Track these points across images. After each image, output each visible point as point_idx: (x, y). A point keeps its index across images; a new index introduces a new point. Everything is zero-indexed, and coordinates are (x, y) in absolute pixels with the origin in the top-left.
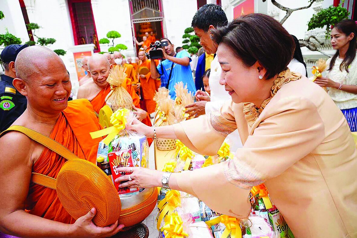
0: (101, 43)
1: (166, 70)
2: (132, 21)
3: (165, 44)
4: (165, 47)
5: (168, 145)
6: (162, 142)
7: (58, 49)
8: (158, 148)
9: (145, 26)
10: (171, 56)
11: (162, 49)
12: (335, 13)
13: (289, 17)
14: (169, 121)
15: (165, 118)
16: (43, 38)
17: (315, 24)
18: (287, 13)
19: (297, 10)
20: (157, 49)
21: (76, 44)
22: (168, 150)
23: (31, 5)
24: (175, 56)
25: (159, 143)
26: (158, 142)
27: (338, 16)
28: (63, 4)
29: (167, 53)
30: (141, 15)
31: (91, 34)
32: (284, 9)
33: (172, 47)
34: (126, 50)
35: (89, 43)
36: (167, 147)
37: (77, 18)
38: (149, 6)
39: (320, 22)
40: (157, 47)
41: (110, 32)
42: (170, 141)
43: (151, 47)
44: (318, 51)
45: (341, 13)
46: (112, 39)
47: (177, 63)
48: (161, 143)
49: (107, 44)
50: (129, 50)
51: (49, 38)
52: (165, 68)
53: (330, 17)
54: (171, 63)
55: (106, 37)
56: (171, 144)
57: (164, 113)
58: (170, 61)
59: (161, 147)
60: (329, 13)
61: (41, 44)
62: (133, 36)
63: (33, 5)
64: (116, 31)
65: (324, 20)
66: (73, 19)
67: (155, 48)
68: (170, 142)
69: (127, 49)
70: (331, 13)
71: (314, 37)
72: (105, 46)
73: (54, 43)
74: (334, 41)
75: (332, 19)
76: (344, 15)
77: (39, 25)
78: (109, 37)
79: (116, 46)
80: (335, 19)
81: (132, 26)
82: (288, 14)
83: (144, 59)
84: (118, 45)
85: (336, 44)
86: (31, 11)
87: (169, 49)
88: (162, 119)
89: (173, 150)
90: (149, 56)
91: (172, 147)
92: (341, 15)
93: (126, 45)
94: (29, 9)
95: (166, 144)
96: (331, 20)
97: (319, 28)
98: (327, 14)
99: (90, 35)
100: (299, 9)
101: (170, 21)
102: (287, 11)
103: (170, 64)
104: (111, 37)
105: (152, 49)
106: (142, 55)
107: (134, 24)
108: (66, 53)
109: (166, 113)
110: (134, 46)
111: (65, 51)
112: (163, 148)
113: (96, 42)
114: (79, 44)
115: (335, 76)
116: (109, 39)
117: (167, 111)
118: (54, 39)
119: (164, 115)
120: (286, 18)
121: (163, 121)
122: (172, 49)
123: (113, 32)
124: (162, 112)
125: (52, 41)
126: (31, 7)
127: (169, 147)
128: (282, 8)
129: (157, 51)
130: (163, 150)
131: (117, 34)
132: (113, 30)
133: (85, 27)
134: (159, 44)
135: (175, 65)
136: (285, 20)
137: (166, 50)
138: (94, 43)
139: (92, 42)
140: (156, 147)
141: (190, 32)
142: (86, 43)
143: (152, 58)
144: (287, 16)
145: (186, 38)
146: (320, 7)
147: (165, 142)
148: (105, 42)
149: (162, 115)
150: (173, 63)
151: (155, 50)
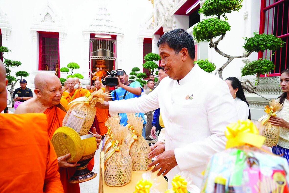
0: (61, 71)
1: (119, 97)
2: (90, 57)
3: (121, 73)
4: (121, 76)
5: (118, 180)
6: (111, 176)
7: (22, 71)
8: (106, 183)
9: (100, 63)
10: (125, 85)
11: (117, 77)
12: (265, 64)
13: (230, 63)
14: (122, 152)
15: (118, 148)
16: (10, 60)
17: (249, 71)
18: (228, 59)
19: (237, 57)
20: (113, 77)
21: (39, 70)
22: (118, 187)
23: (7, 34)
24: (129, 85)
25: (108, 177)
26: (107, 175)
27: (268, 67)
28: (35, 37)
29: (121, 81)
30: (98, 54)
31: (55, 63)
32: (226, 56)
33: (126, 77)
34: (82, 79)
35: (51, 70)
36: (117, 183)
37: (45, 49)
38: (106, 48)
39: (253, 70)
40: (113, 75)
41: (71, 63)
42: (121, 175)
43: (108, 74)
44: (255, 93)
45: (270, 65)
46: (72, 69)
47: (130, 91)
48: (111, 178)
49: (66, 73)
50: (85, 79)
51: (16, 60)
52: (118, 96)
53: (261, 67)
54: (125, 91)
55: (66, 67)
56: (122, 179)
57: (117, 142)
58: (123, 89)
59: (109, 182)
60: (260, 64)
61: (6, 65)
62: (89, 68)
63: (9, 34)
64: (76, 63)
65: (256, 69)
66: (41, 45)
67: (111, 76)
68: (121, 177)
69: (84, 79)
70: (261, 64)
71: (249, 82)
72: (65, 74)
73: (19, 66)
74: (285, 84)
75: (263, 68)
76: (272, 67)
77: (9, 49)
78: (69, 67)
79: (74, 75)
80: (266, 69)
81: (89, 60)
82: (230, 60)
83: (99, 87)
84: (76, 74)
85: (286, 87)
86: (6, 39)
87: (123, 79)
88: (114, 149)
89: (123, 186)
90: (105, 82)
91: (123, 183)
92: (270, 66)
93: (83, 75)
94: (4, 37)
95: (116, 180)
96: (262, 70)
97: (250, 75)
98: (258, 64)
99: (53, 64)
100: (239, 57)
101: (121, 61)
102: (228, 57)
103: (123, 92)
104: (71, 67)
105: (109, 77)
106: (98, 84)
107: (92, 59)
108: (29, 75)
109: (120, 142)
110: (89, 76)
111: (28, 73)
112: (112, 183)
113: (57, 70)
114: (42, 70)
115: (285, 116)
116: (69, 69)
117: (121, 140)
118: (20, 62)
119: (117, 145)
120: (228, 63)
121: (116, 152)
122: (126, 79)
123: (73, 63)
124: (115, 141)
125: (17, 64)
126: (6, 35)
127: (120, 183)
128: (224, 55)
129: (112, 79)
130: (112, 186)
131: (77, 66)
132: (74, 62)
133: (50, 57)
134: (115, 73)
135: (128, 93)
136: (227, 65)
137: (121, 79)
138: (56, 71)
139: (54, 69)
140: (104, 181)
141: (136, 71)
142: (49, 70)
143: (108, 84)
144: (229, 62)
145: (132, 75)
146: (248, 60)
147: (115, 177)
148: (66, 70)
149: (115, 144)
150: (126, 91)
151: (111, 77)
